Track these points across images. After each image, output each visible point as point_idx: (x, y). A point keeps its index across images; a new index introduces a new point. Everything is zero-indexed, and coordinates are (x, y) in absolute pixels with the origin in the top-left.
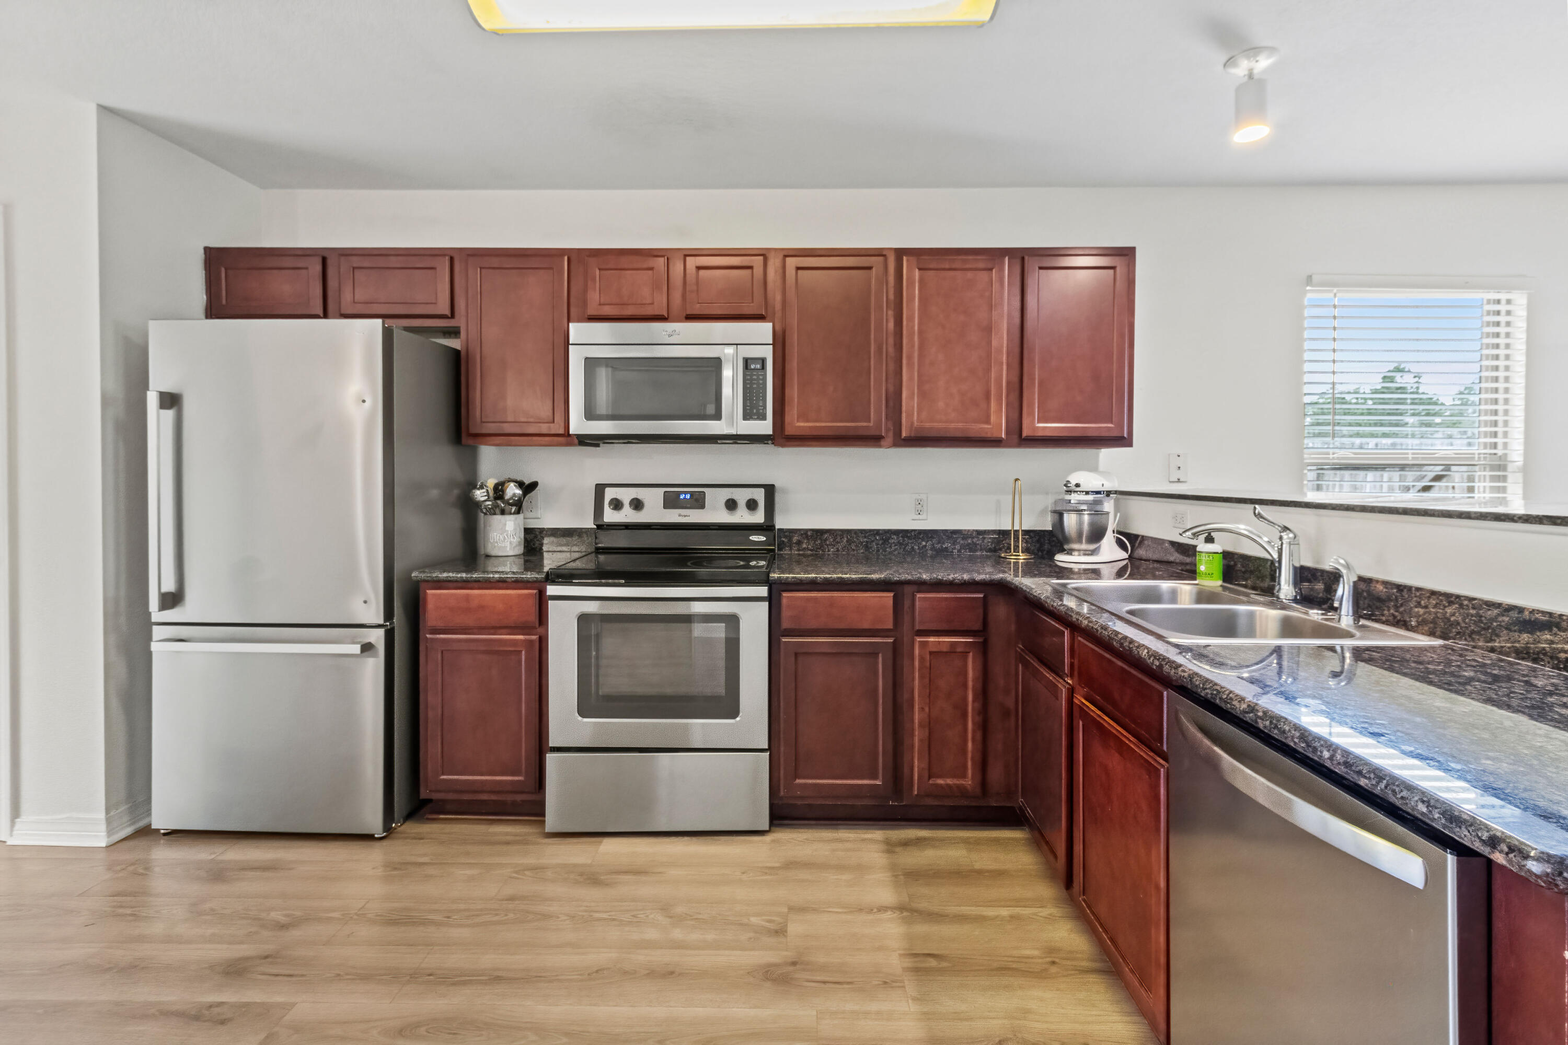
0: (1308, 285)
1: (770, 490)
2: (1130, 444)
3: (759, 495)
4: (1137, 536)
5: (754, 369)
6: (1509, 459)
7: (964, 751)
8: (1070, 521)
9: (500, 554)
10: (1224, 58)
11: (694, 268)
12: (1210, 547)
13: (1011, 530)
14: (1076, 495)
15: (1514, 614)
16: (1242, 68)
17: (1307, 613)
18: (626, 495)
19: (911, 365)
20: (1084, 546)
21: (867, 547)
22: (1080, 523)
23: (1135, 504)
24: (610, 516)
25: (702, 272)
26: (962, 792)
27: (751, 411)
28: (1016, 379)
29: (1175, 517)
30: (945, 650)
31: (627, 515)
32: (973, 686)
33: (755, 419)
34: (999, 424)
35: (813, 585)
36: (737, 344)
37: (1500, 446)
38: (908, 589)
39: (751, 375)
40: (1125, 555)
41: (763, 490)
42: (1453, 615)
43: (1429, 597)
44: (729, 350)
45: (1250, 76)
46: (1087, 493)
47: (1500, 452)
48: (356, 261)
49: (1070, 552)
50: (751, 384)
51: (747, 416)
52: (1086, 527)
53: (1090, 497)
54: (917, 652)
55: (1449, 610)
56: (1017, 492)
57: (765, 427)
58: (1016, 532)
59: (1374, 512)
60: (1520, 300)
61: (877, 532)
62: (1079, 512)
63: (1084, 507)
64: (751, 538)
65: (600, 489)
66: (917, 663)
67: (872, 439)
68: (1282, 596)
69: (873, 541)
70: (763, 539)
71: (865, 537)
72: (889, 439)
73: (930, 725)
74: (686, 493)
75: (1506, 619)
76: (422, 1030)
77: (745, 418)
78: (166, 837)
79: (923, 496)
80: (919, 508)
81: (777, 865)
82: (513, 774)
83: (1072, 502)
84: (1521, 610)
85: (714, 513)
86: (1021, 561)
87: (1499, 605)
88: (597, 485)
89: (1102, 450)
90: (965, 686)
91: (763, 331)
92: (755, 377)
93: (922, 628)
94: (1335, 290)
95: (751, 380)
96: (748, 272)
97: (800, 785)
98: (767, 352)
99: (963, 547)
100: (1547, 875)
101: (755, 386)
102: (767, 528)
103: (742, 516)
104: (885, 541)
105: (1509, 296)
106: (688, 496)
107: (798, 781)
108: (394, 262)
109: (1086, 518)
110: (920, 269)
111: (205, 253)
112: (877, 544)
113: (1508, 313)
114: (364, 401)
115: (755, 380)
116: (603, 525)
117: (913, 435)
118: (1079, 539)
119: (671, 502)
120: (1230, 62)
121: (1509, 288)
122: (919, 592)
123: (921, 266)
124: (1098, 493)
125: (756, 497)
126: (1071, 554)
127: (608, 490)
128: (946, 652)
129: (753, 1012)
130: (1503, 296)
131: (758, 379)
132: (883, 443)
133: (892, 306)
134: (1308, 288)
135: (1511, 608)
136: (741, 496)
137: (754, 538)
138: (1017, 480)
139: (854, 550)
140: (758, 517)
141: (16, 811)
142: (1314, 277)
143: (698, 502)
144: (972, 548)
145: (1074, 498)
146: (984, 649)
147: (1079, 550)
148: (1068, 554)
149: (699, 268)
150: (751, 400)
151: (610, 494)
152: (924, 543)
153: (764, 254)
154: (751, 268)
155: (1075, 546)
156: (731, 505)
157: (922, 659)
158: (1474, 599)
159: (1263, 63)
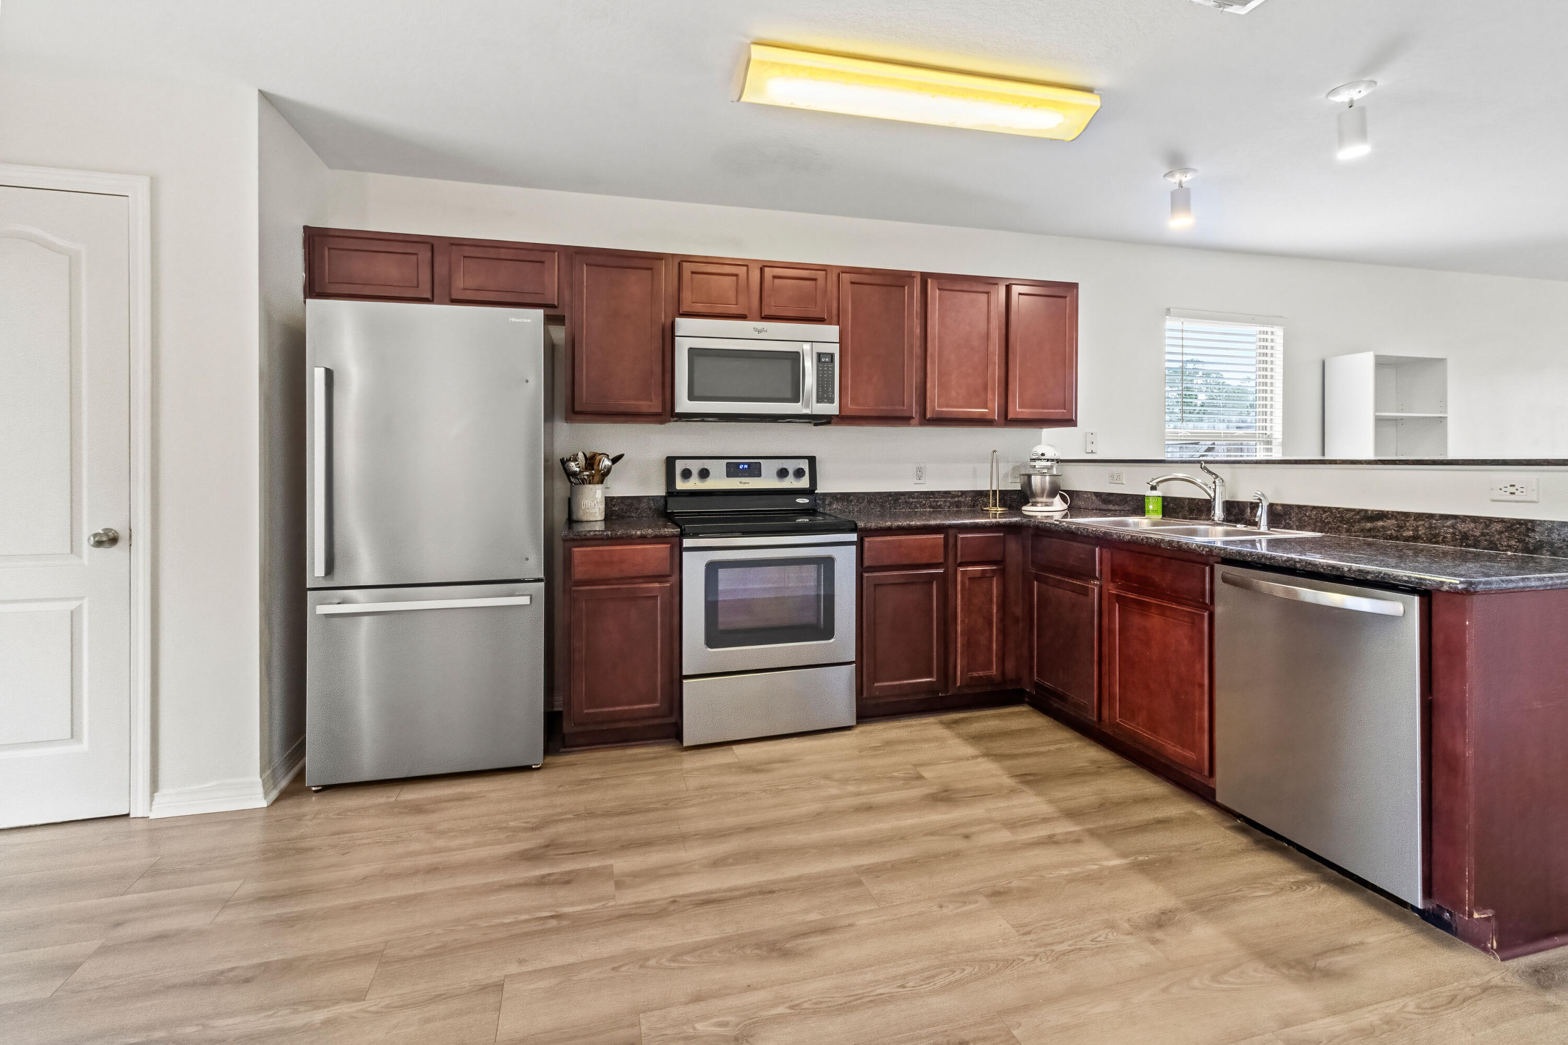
0: (1167, 315)
1: (812, 460)
2: (1076, 425)
3: (804, 464)
4: (1073, 491)
5: (825, 362)
6: (1273, 437)
7: (990, 649)
8: (1036, 481)
9: (592, 519)
10: (1167, 171)
11: (771, 277)
12: (1154, 493)
13: (989, 491)
14: (1039, 461)
15: (1363, 514)
16: (1178, 178)
17: (1235, 526)
18: (695, 466)
19: (933, 363)
20: (1044, 499)
21: (882, 506)
22: (1043, 483)
23: (1070, 469)
24: (681, 485)
25: (776, 281)
26: (989, 680)
27: (824, 395)
28: (1003, 376)
29: (1112, 476)
30: (978, 576)
31: (694, 484)
32: (997, 601)
33: (825, 402)
34: (993, 409)
35: (889, 531)
36: (812, 342)
37: (1268, 428)
38: (951, 532)
39: (823, 367)
40: (1066, 506)
41: (807, 461)
42: (1327, 518)
43: (1311, 511)
44: (807, 347)
45: (1181, 185)
46: (1048, 460)
47: (1268, 432)
48: (468, 251)
49: (1034, 504)
50: (823, 374)
51: (819, 400)
52: (1047, 485)
53: (1049, 463)
54: (959, 578)
55: (1324, 516)
56: (994, 461)
57: (832, 409)
58: (995, 492)
59: (1275, 463)
60: (1279, 332)
61: (889, 494)
62: (1043, 474)
63: (1045, 471)
64: (797, 500)
65: (670, 462)
66: (959, 588)
67: (903, 420)
68: (1216, 519)
69: (886, 501)
70: (806, 501)
71: (881, 498)
72: (916, 421)
73: (970, 633)
74: (744, 464)
75: (1358, 517)
76: (730, 861)
77: (818, 402)
78: (318, 794)
79: (922, 465)
80: (920, 474)
81: (880, 744)
82: (649, 702)
83: (1037, 467)
84: (1366, 511)
85: (767, 481)
86: (998, 513)
87: (1353, 510)
88: (668, 458)
89: (1045, 430)
90: (991, 600)
91: (832, 332)
92: (826, 369)
93: (964, 560)
94: (1182, 320)
95: (823, 370)
96: (813, 282)
97: (877, 687)
98: (835, 349)
99: (952, 504)
100: (1465, 588)
101: (826, 376)
102: (809, 492)
103: (790, 483)
104: (896, 501)
105: (1272, 329)
106: (746, 466)
107: (876, 684)
108: (504, 253)
109: (1048, 478)
110: (939, 289)
111: (305, 232)
112: (890, 504)
113: (1272, 341)
114: (527, 381)
115: (825, 371)
116: (673, 493)
117: (935, 416)
118: (1042, 496)
119: (733, 471)
120: (1170, 174)
121: (1272, 324)
122: (959, 533)
123: (940, 287)
124: (1053, 460)
125: (801, 466)
126: (1036, 506)
127: (678, 462)
128: (980, 578)
129: (945, 817)
130: (1269, 329)
131: (828, 370)
132: (912, 422)
133: (919, 316)
134: (1167, 317)
135: (1360, 511)
136: (791, 466)
137: (800, 501)
138: (994, 451)
139: (872, 509)
140: (804, 483)
141: (155, 785)
142: (1171, 309)
143: (754, 470)
144: (958, 505)
145: (1038, 464)
146: (1002, 573)
147: (1041, 502)
148: (1032, 505)
149: (775, 277)
150: (823, 387)
151: (680, 466)
152: (924, 502)
153: (824, 269)
154: (815, 280)
155: (1039, 500)
156: (783, 473)
157: (963, 583)
158: (1340, 508)
159: (1186, 178)
